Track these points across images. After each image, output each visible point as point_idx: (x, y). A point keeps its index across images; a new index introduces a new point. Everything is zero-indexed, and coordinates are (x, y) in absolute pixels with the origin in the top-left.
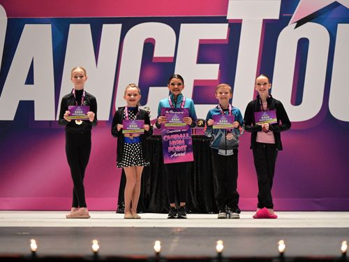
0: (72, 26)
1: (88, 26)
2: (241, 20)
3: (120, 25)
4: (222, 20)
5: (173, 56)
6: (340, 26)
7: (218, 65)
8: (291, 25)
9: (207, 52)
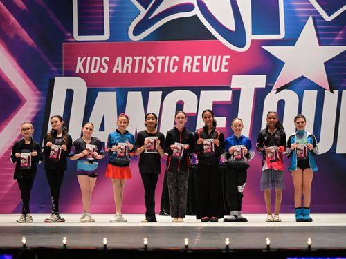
0: (129, 93)
1: (140, 93)
2: (240, 88)
3: (161, 92)
4: (228, 88)
5: (195, 112)
6: (305, 91)
7: (225, 118)
8: (273, 92)
9: (218, 109)
